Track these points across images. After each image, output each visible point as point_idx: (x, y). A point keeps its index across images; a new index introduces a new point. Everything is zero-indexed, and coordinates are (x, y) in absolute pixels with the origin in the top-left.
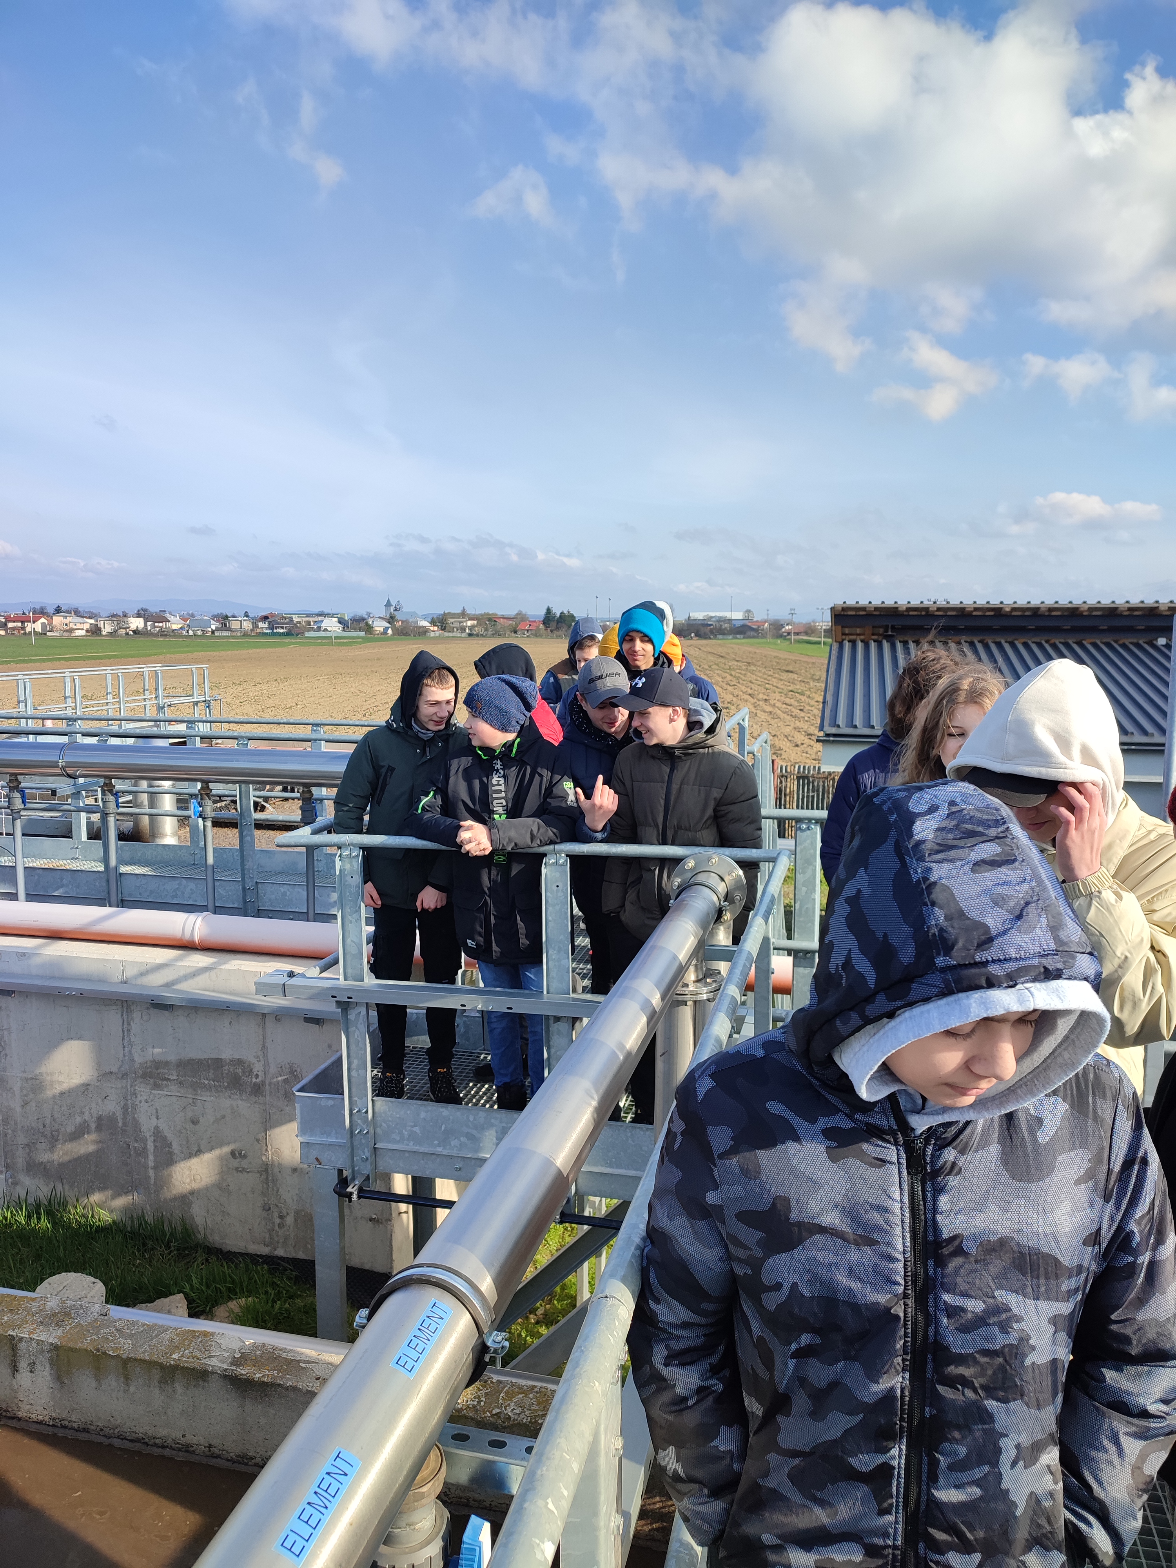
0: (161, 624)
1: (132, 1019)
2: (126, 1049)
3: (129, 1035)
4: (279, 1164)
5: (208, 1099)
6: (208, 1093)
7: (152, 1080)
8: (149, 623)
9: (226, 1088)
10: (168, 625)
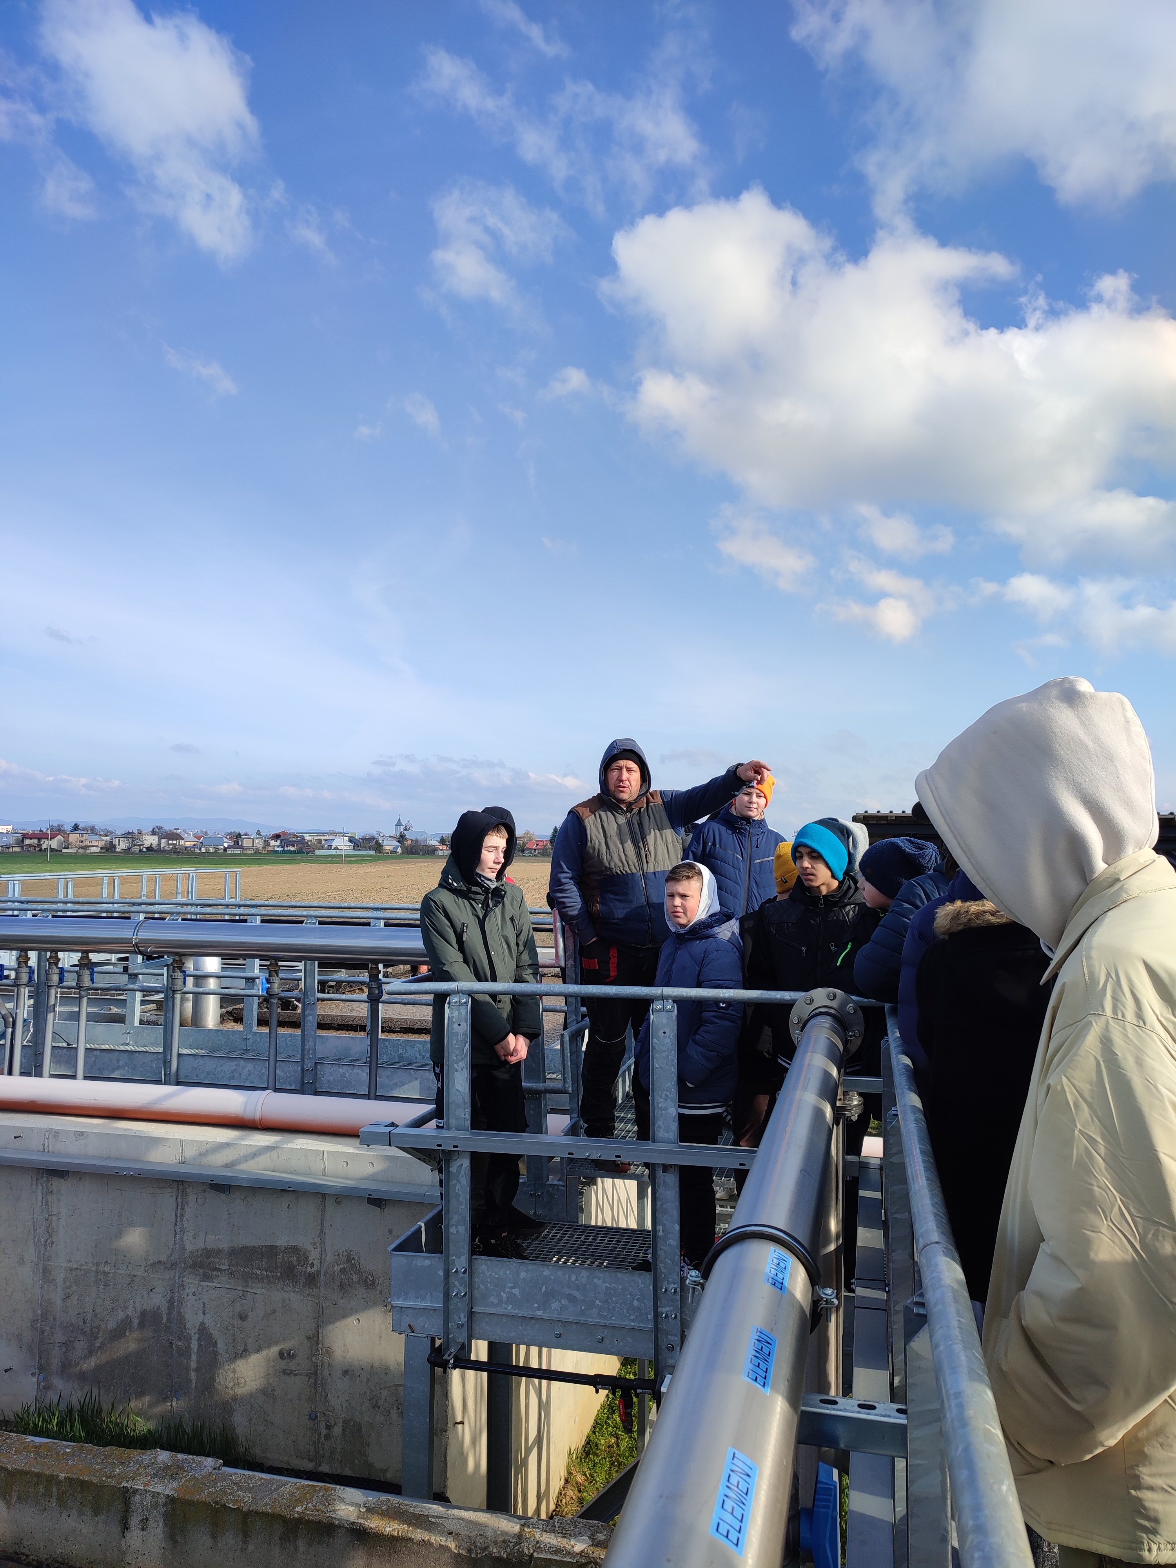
0: (175, 842)
1: (186, 1203)
2: (179, 1236)
3: (181, 1220)
4: (331, 1364)
5: (258, 1291)
6: (260, 1284)
7: (203, 1269)
8: (163, 841)
9: (278, 1279)
10: (182, 842)
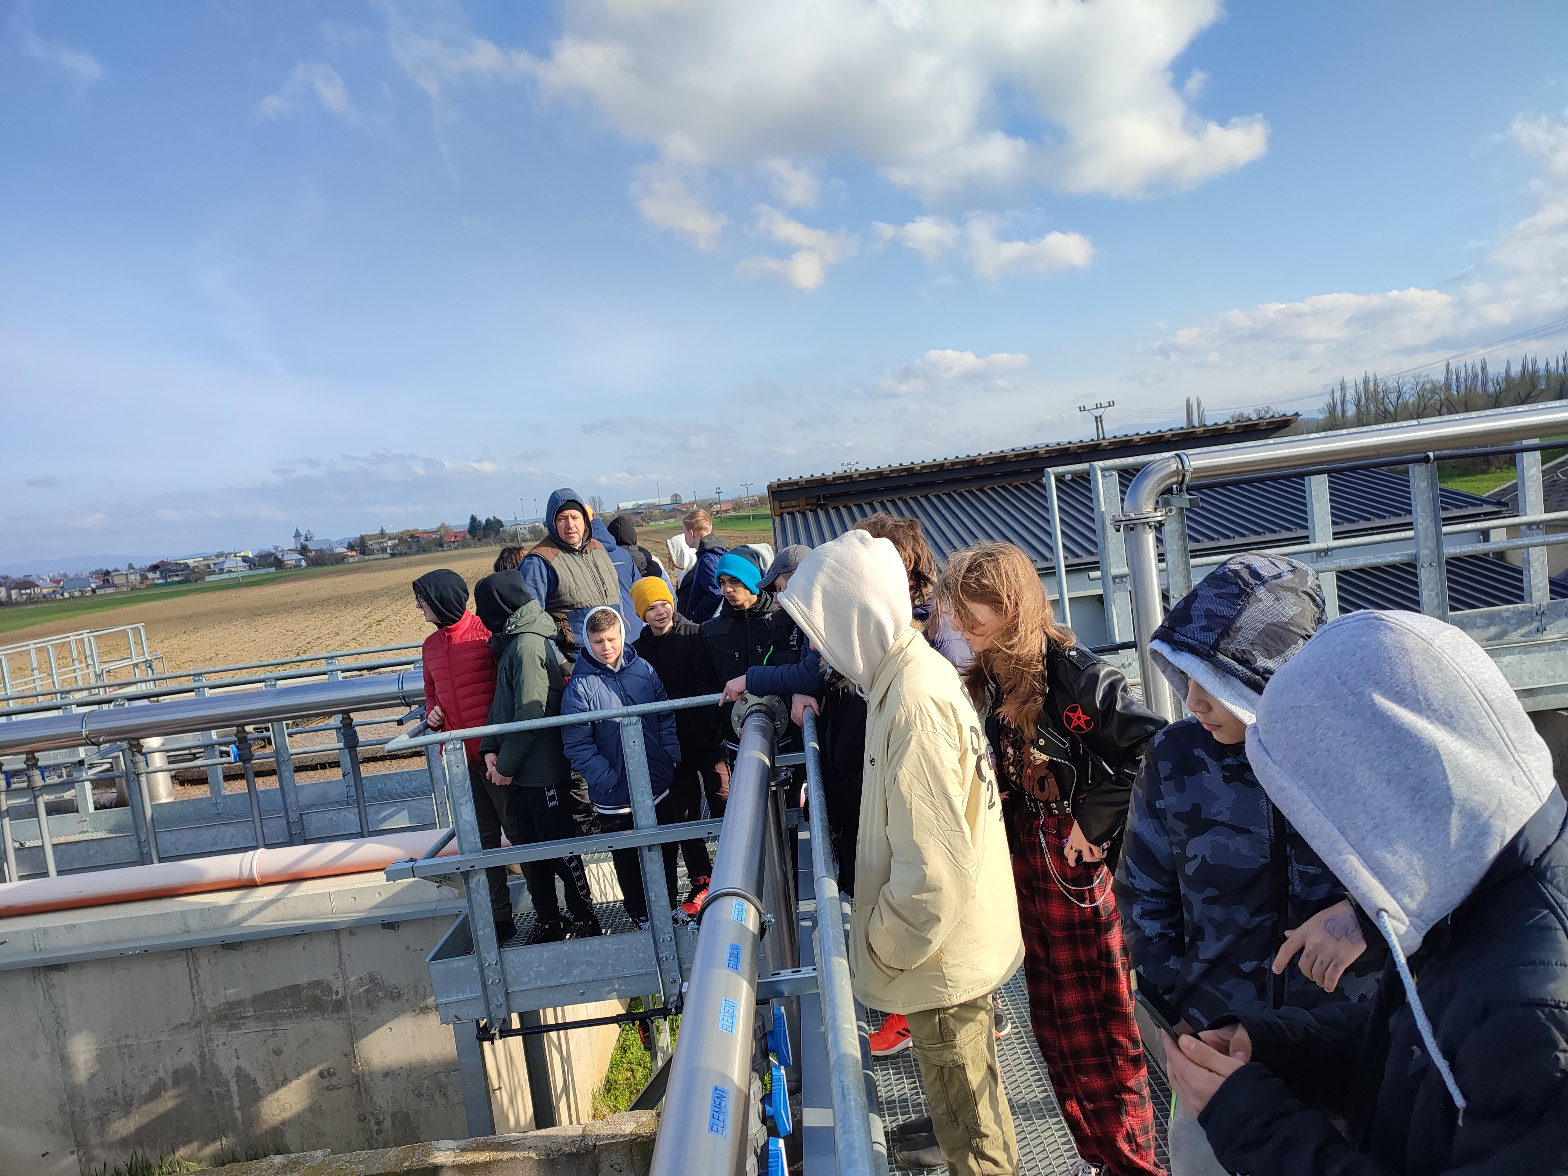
1: (200, 966)
2: (196, 998)
3: (198, 983)
4: (370, 1073)
5: (289, 1027)
6: (288, 1021)
7: (227, 1022)
9: (306, 1012)
